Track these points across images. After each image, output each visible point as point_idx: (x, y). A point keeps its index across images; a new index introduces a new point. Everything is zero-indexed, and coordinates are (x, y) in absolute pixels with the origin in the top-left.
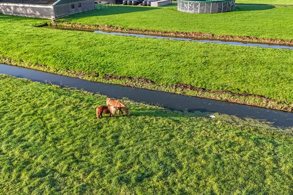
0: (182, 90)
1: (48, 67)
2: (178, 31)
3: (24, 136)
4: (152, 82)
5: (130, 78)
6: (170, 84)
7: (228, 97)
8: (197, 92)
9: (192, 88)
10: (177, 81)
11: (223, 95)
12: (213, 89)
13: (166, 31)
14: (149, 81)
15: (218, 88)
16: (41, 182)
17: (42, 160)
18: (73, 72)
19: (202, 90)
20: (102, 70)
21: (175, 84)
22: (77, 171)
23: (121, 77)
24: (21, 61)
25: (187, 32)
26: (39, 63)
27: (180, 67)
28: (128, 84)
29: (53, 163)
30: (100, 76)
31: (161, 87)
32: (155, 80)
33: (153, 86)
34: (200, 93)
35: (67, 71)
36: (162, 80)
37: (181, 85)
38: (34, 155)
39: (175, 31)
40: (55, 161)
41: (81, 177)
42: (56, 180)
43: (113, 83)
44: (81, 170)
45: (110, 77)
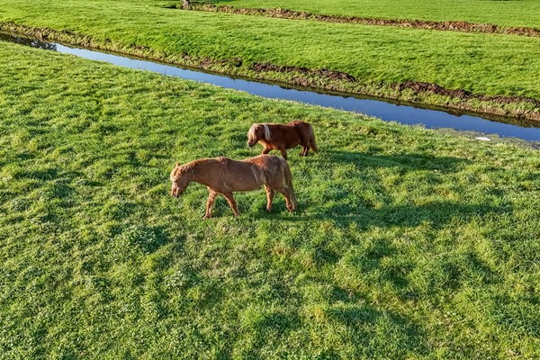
0: (416, 94)
1: (151, 50)
2: (420, 19)
3: (47, 119)
4: (348, 77)
5: (304, 70)
6: (389, 82)
7: (526, 108)
8: (449, 97)
9: (439, 90)
10: (406, 77)
11: (513, 105)
12: (489, 93)
13: (394, 18)
14: (344, 76)
15: (503, 92)
16: (36, 186)
17: (61, 153)
18: (194, 57)
19: (461, 94)
20: (250, 57)
21: (399, 83)
22: (127, 178)
23: (284, 68)
24: (108, 40)
25: (439, 21)
26: (138, 43)
27: (414, 59)
28: (297, 80)
29: (82, 160)
30: (245, 66)
31: (369, 87)
32: (355, 75)
33: (351, 84)
34: (456, 100)
35: (183, 57)
36: (371, 76)
37: (413, 85)
38: (49, 145)
39: (414, 19)
40: (87, 159)
41: (132, 191)
42: (72, 189)
43: (267, 77)
44: (137, 178)
45: (264, 67)
